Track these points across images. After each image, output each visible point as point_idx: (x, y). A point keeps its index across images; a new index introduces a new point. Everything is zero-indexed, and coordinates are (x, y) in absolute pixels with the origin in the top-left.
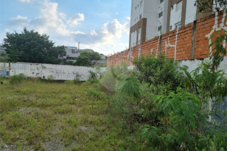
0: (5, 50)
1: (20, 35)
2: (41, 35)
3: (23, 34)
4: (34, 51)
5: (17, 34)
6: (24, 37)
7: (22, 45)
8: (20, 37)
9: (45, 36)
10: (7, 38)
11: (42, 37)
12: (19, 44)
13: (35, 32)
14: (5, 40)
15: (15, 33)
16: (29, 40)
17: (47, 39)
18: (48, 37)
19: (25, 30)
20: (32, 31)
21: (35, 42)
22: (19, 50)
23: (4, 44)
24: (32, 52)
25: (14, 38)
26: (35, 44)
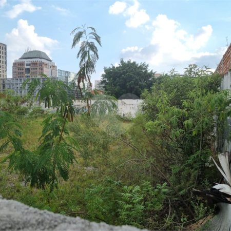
0: (104, 87)
1: (117, 68)
2: (139, 65)
3: (120, 67)
4: (130, 85)
5: (114, 67)
6: (120, 71)
7: (118, 79)
8: (117, 71)
9: (144, 65)
10: (105, 73)
11: (140, 67)
12: (114, 79)
13: (132, 62)
14: (103, 76)
15: (111, 67)
16: (124, 73)
17: (146, 69)
18: (147, 66)
19: (122, 62)
20: (128, 62)
21: (131, 74)
22: (115, 85)
23: (102, 80)
24: (128, 87)
25: (111, 72)
26: (131, 76)
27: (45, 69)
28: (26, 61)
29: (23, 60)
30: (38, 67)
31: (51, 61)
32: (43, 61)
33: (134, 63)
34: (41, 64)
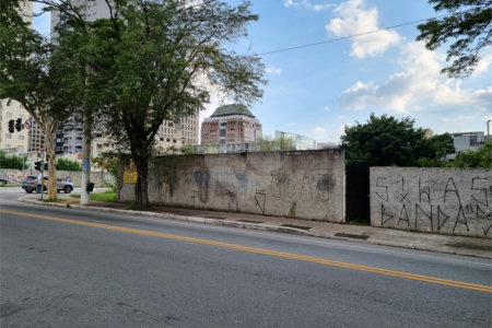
1: (365, 126)
2: (400, 121)
3: (370, 125)
4: (387, 150)
5: (360, 126)
6: (369, 130)
7: (367, 143)
8: (365, 130)
9: (407, 120)
10: (345, 134)
11: (402, 124)
12: (362, 142)
13: (388, 117)
14: (342, 137)
15: (357, 126)
16: (377, 134)
17: (411, 126)
18: (413, 122)
19: (372, 117)
20: (383, 117)
21: (388, 134)
22: (363, 151)
23: (341, 144)
24: (384, 153)
25: (355, 133)
26: (388, 138)
27: (246, 130)
28: (221, 120)
29: (217, 118)
30: (236, 127)
31: (253, 117)
32: (245, 118)
33: (392, 119)
34: (241, 123)
